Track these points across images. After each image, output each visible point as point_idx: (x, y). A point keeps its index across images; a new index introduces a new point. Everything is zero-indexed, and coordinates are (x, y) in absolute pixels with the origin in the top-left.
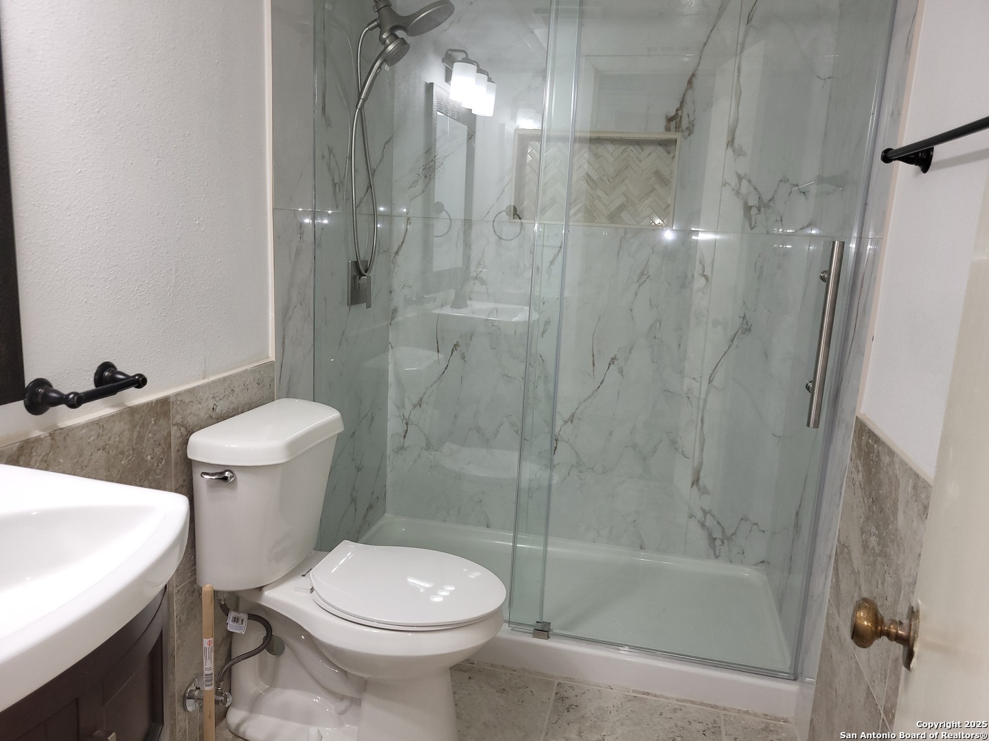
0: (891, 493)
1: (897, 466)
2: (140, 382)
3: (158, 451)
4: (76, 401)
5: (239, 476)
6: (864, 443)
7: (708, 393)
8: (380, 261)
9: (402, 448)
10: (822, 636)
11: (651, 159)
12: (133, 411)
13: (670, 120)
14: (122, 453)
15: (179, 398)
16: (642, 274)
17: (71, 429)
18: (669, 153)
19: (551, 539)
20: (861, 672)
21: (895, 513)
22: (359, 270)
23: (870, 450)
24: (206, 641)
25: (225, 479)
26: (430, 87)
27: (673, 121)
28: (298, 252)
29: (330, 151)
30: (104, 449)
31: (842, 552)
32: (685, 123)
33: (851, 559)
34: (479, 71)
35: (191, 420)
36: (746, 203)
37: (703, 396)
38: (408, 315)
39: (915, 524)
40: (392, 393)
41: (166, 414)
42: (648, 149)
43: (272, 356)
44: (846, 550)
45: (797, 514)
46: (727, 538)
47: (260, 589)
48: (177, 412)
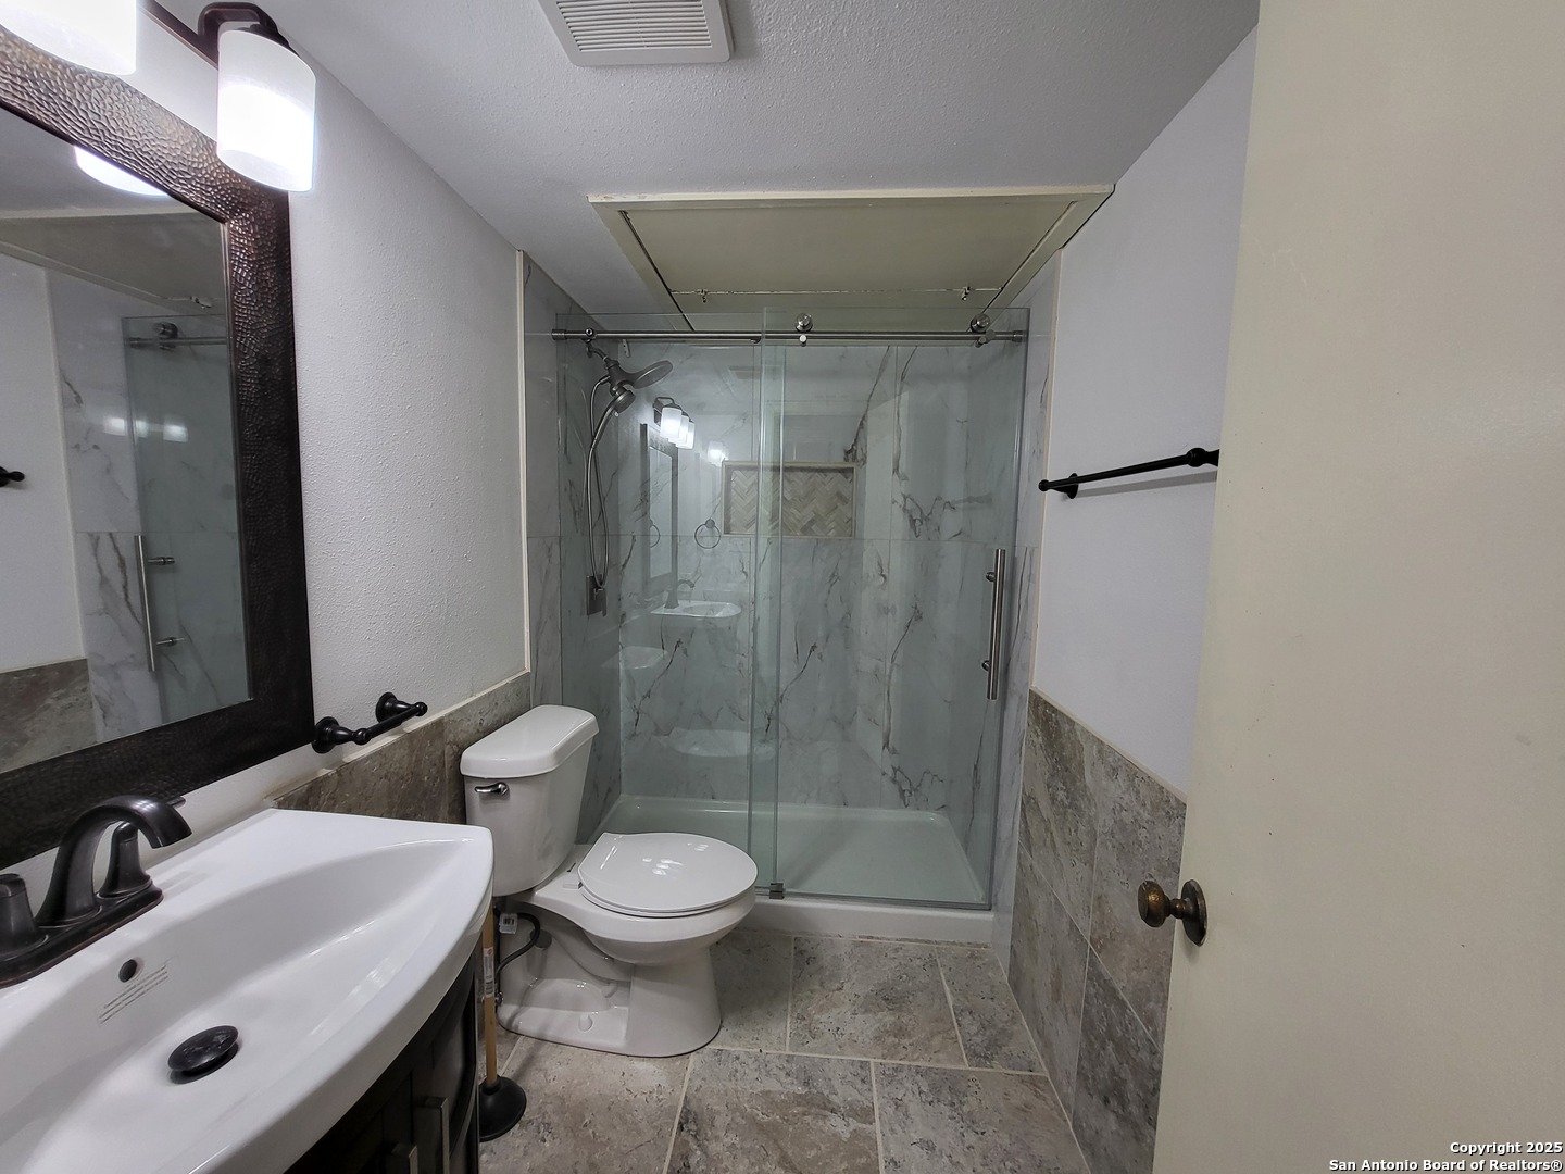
0: (1075, 755)
1: (1078, 733)
2: (420, 710)
3: (433, 770)
4: (363, 737)
5: (510, 786)
6: (1040, 712)
7: (891, 670)
8: (610, 572)
9: (634, 735)
10: (1015, 874)
11: (834, 482)
12: (412, 735)
13: (847, 453)
14: (402, 778)
15: (451, 718)
16: (833, 575)
17: (356, 763)
18: (847, 478)
19: (780, 805)
20: (1062, 907)
21: (1082, 773)
22: (596, 584)
23: (1048, 719)
24: (486, 951)
25: (499, 791)
26: (644, 428)
27: (850, 453)
28: (547, 572)
29: (571, 483)
30: (386, 777)
31: (1028, 802)
32: (859, 456)
33: (1039, 809)
34: (684, 414)
35: (462, 737)
36: (911, 516)
37: (888, 673)
38: (634, 617)
39: (1104, 783)
40: (623, 688)
41: (440, 735)
42: (831, 475)
43: (528, 669)
44: (1032, 801)
45: (975, 767)
46: (915, 790)
47: (531, 891)
48: (450, 732)
